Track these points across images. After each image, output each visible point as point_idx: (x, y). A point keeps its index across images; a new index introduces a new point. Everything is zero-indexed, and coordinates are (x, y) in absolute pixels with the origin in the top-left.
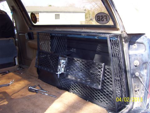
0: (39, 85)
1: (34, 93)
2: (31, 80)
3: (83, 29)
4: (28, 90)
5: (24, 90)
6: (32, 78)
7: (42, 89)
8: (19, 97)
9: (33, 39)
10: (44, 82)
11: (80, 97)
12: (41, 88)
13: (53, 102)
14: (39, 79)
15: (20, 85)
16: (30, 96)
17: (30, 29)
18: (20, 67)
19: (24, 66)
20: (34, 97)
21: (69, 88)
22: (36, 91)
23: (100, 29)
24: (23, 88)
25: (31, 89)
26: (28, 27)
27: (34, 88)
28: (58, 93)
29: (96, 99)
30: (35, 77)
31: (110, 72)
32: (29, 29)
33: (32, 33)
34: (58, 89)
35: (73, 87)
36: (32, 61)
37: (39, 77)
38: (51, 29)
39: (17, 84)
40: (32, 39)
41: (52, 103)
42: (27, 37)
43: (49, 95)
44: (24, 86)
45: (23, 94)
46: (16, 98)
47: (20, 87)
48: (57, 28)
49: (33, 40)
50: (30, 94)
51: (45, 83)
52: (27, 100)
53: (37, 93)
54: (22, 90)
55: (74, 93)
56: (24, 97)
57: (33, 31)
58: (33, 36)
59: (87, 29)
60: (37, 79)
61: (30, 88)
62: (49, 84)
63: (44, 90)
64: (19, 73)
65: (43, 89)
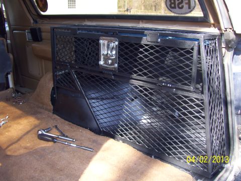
0: (56, 127)
1: (51, 144)
2: (39, 116)
3: (139, 23)
4: (36, 138)
5: (29, 136)
6: (40, 113)
7: (64, 135)
8: (22, 151)
9: (41, 41)
10: (65, 119)
11: (138, 150)
12: (62, 133)
13: (89, 161)
14: (54, 113)
15: (21, 127)
16: (44, 149)
17: (36, 22)
18: (17, 91)
19: (23, 90)
20: (51, 152)
21: (115, 133)
22: (53, 140)
23: (175, 24)
24: (27, 133)
25: (42, 134)
26: (30, 18)
27: (47, 132)
28: (94, 141)
29: (169, 154)
30: (46, 109)
31: (201, 106)
32: (32, 21)
33: (39, 29)
34: (93, 133)
35: (122, 131)
36: (39, 80)
37: (53, 110)
38: (77, 23)
39: (15, 125)
40: (38, 41)
41: (88, 164)
42: (28, 36)
43: (79, 146)
44: (29, 128)
45: (28, 145)
46: (16, 154)
47: (21, 130)
48: (86, 20)
49: (40, 43)
50: (43, 146)
51: (67, 122)
52: (38, 157)
53: (55, 142)
54: (25, 137)
55: (124, 141)
56: (31, 152)
57: (41, 27)
58: (41, 36)
59: (146, 23)
60: (51, 114)
61: (40, 132)
62: (74, 124)
63: (67, 137)
64: (17, 102)
65: (66, 134)
